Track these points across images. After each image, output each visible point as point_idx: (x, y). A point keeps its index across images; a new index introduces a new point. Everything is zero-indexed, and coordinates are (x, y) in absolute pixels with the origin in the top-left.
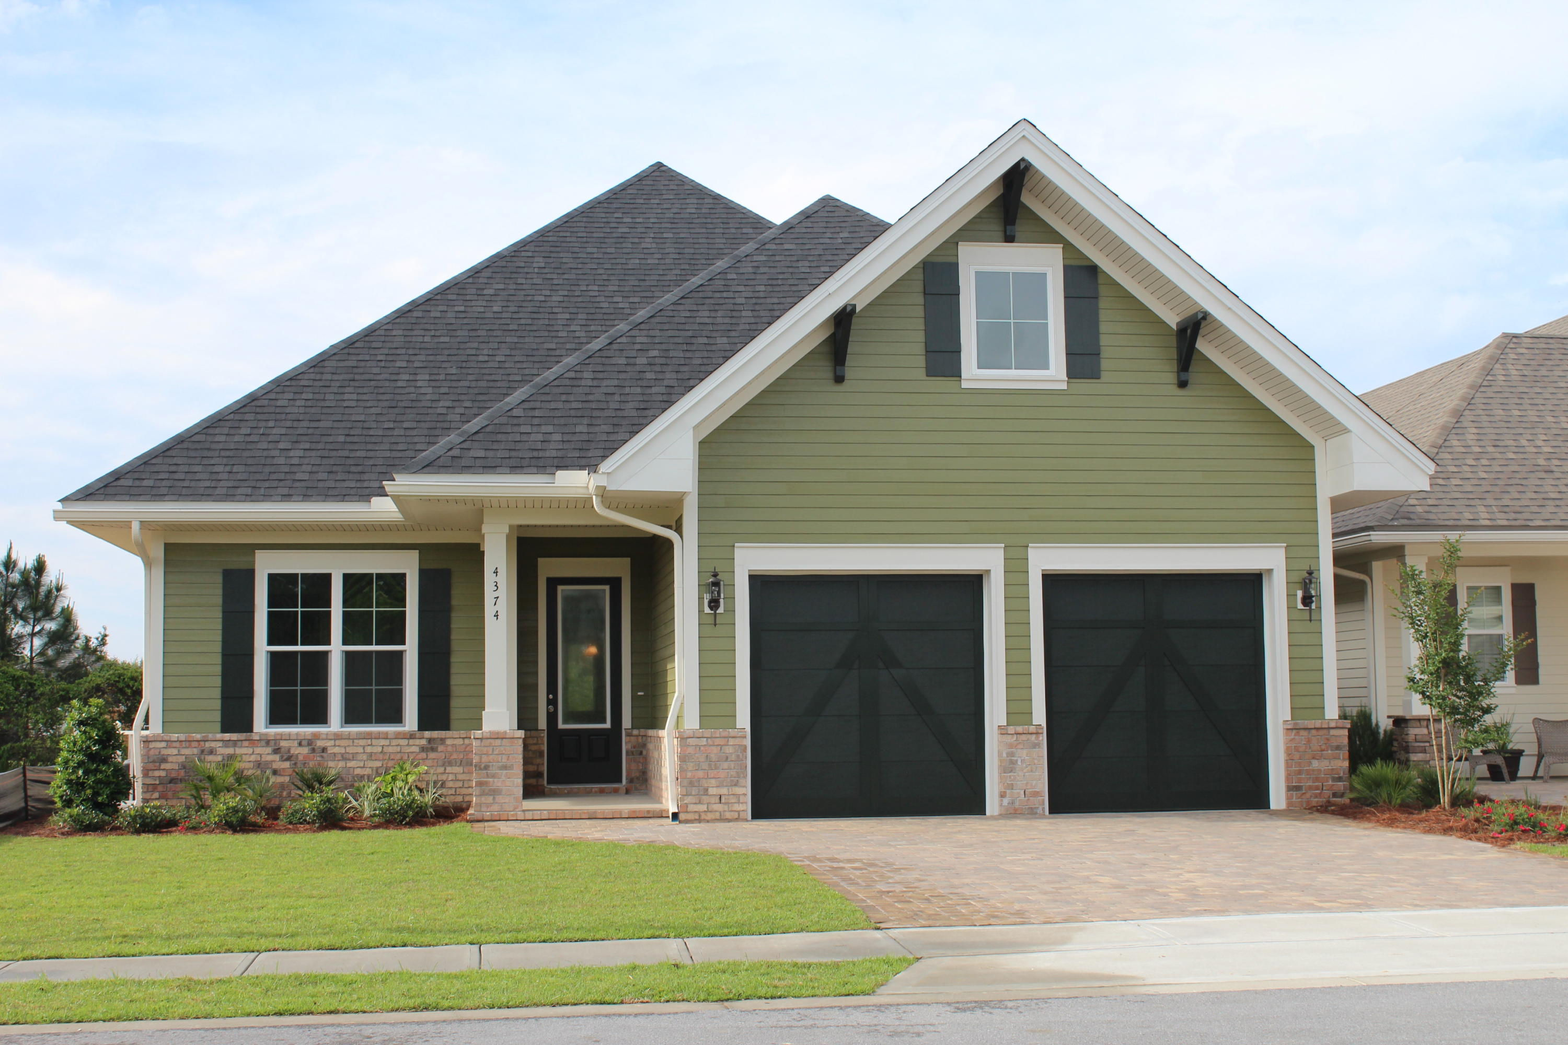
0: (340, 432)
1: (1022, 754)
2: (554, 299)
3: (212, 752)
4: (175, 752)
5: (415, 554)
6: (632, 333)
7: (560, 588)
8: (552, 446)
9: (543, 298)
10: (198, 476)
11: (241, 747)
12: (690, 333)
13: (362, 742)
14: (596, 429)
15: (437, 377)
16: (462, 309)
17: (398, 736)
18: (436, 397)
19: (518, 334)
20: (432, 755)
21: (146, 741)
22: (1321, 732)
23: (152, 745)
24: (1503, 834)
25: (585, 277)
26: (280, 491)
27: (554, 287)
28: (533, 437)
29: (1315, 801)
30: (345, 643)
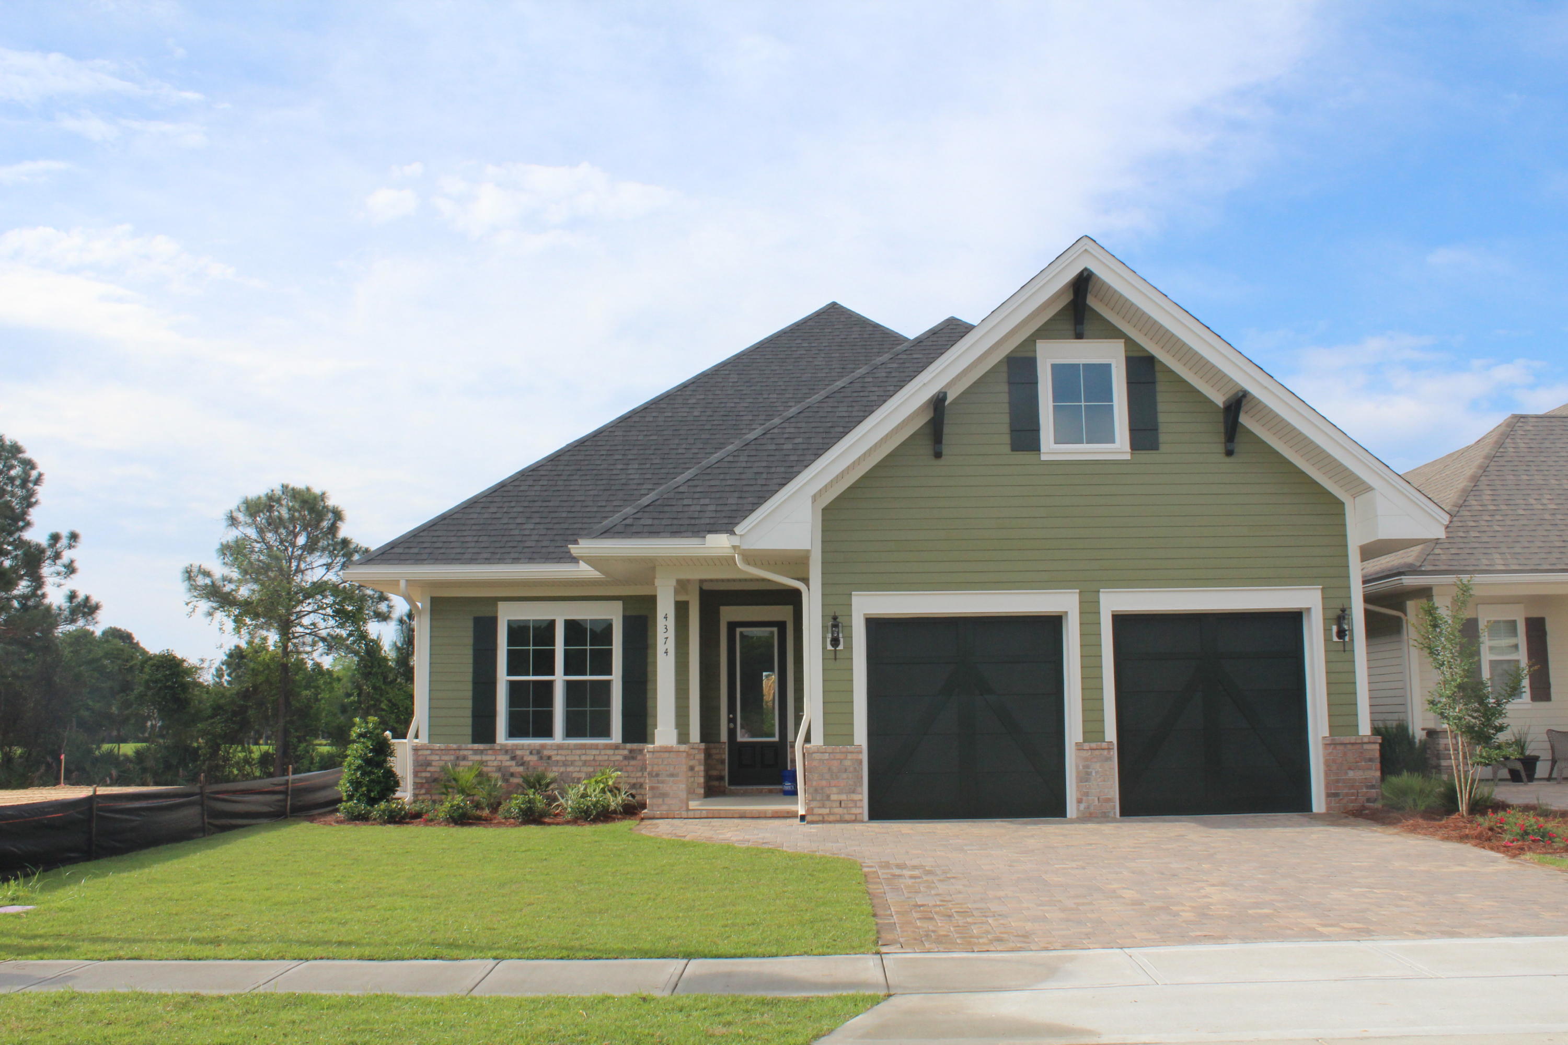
0: (565, 509)
1: (1096, 767)
2: (742, 405)
3: (465, 758)
4: (437, 758)
5: (619, 605)
6: (783, 425)
7: (738, 630)
8: (708, 514)
9: (732, 405)
10: (452, 545)
11: (487, 754)
12: (830, 424)
13: (578, 752)
14: (745, 501)
15: (644, 466)
16: (670, 414)
17: (607, 747)
18: (642, 481)
19: (711, 432)
20: (633, 762)
21: (416, 749)
22: (1356, 747)
23: (420, 753)
24: (1515, 843)
25: (768, 388)
26: (512, 555)
27: (743, 397)
28: (692, 508)
29: (1351, 806)
30: (566, 674)
